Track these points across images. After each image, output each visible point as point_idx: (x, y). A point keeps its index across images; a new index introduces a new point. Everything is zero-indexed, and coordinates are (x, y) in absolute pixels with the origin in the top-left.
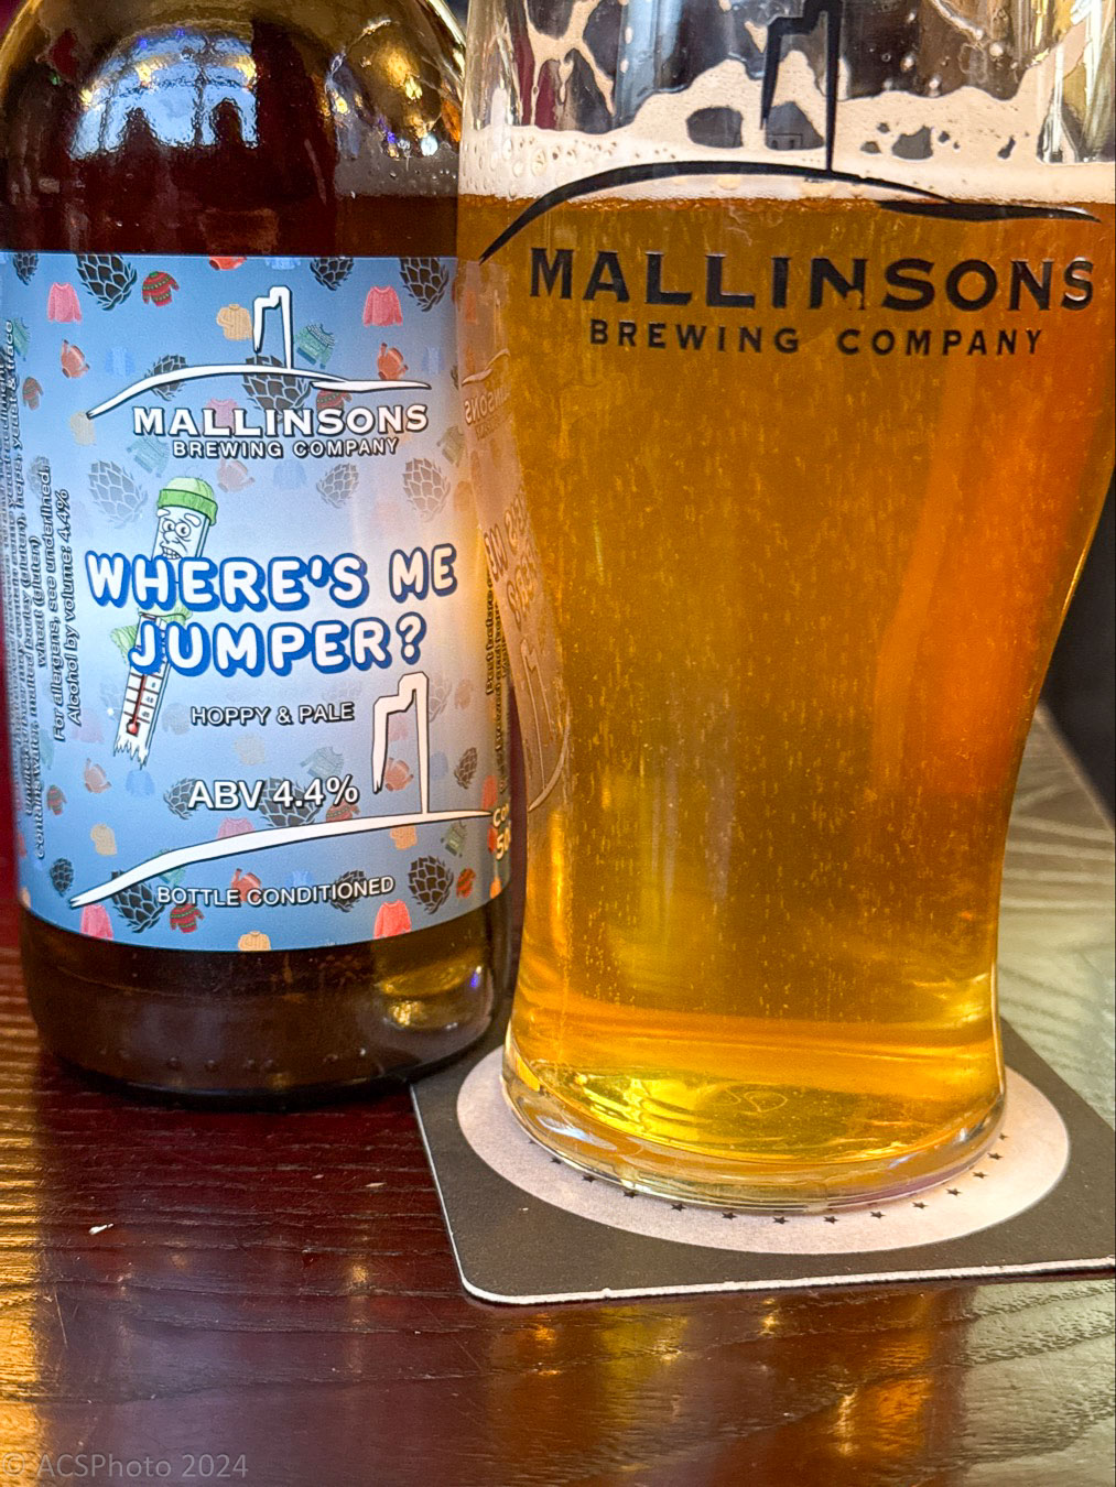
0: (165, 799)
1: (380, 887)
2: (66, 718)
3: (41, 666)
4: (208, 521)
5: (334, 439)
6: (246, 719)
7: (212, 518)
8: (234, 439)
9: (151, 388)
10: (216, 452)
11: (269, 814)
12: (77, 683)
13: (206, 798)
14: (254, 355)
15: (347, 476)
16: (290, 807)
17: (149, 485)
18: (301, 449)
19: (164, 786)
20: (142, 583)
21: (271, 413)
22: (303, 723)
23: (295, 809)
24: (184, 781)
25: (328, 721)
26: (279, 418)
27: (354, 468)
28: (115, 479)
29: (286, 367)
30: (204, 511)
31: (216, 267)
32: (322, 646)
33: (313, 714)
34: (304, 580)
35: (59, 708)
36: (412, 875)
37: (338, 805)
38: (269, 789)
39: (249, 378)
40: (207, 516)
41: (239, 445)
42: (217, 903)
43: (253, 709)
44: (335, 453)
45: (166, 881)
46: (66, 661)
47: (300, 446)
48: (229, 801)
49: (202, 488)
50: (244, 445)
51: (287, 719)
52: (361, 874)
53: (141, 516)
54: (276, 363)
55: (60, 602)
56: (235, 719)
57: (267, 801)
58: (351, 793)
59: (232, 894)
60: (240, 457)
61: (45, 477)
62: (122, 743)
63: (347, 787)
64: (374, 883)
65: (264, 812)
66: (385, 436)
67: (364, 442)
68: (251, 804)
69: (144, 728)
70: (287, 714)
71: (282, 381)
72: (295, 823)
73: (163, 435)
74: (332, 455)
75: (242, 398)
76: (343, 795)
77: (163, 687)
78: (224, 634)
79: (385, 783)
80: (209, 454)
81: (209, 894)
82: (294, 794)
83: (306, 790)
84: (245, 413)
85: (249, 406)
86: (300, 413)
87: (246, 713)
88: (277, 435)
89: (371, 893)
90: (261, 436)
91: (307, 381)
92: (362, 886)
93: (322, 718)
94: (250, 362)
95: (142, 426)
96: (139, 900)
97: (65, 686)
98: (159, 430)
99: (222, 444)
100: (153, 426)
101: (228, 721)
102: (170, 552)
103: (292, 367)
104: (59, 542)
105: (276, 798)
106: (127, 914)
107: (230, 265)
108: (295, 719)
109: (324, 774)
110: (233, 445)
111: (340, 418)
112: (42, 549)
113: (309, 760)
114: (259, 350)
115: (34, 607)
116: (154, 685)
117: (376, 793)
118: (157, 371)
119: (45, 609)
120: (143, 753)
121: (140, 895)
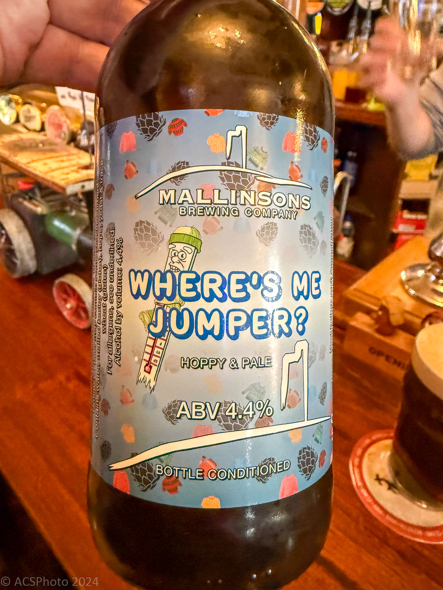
0: (163, 412)
1: (283, 467)
2: (113, 362)
3: (104, 333)
4: (196, 250)
5: (267, 208)
6: (212, 365)
7: (199, 249)
8: (213, 205)
9: (170, 179)
10: (203, 212)
11: (223, 423)
12: (120, 342)
13: (187, 412)
14: (226, 161)
15: (272, 228)
16: (235, 419)
17: (166, 232)
18: (249, 212)
19: (164, 403)
20: (158, 285)
21: (233, 192)
22: (244, 368)
23: (238, 419)
24: (175, 401)
25: (258, 367)
26: (238, 194)
27: (276, 224)
28: (147, 229)
29: (243, 168)
30: (194, 246)
31: (208, 115)
32: (256, 323)
33: (250, 363)
34: (248, 285)
35: (110, 355)
36: (299, 458)
37: (262, 418)
38: (223, 407)
39: (223, 173)
40: (196, 248)
41: (216, 209)
42: (190, 477)
43: (216, 360)
44: (266, 215)
45: (162, 461)
46: (115, 330)
47: (248, 210)
48: (200, 414)
49: (194, 232)
50: (218, 208)
51: (235, 366)
52: (273, 459)
53: (160, 248)
54: (237, 165)
55: (115, 297)
56: (206, 365)
57: (221, 415)
58: (269, 410)
59: (199, 472)
60: (216, 216)
61: (112, 232)
62: (141, 377)
63: (267, 407)
64: (280, 465)
65: (220, 422)
66: (291, 210)
67: (281, 211)
68: (213, 417)
69: (154, 369)
70: (236, 362)
71: (240, 175)
72: (237, 429)
73: (175, 204)
74: (265, 217)
75: (219, 184)
76: (265, 411)
77: (166, 345)
78: (202, 314)
79: (287, 404)
80: (199, 214)
81: (186, 471)
82: (237, 411)
83: (244, 409)
84: (220, 191)
85: (222, 188)
86: (249, 193)
87: (212, 361)
88: (236, 204)
89: (278, 471)
90: (228, 204)
91: (253, 176)
92: (274, 467)
93: (255, 365)
94: (223, 164)
95: (164, 199)
96: (145, 471)
97: (114, 343)
98: (172, 201)
99: (206, 208)
100: (170, 199)
101: (201, 367)
102: (174, 268)
103: (246, 168)
104: (116, 266)
105: (227, 414)
106: (139, 479)
107: (215, 114)
108: (240, 366)
109: (255, 399)
110: (212, 209)
111: (270, 197)
112: (108, 271)
113: (247, 390)
114: (229, 158)
115: (103, 302)
116: (161, 344)
117: (282, 410)
118: (174, 170)
119: (108, 302)
120: (152, 384)
121: (146, 469)
